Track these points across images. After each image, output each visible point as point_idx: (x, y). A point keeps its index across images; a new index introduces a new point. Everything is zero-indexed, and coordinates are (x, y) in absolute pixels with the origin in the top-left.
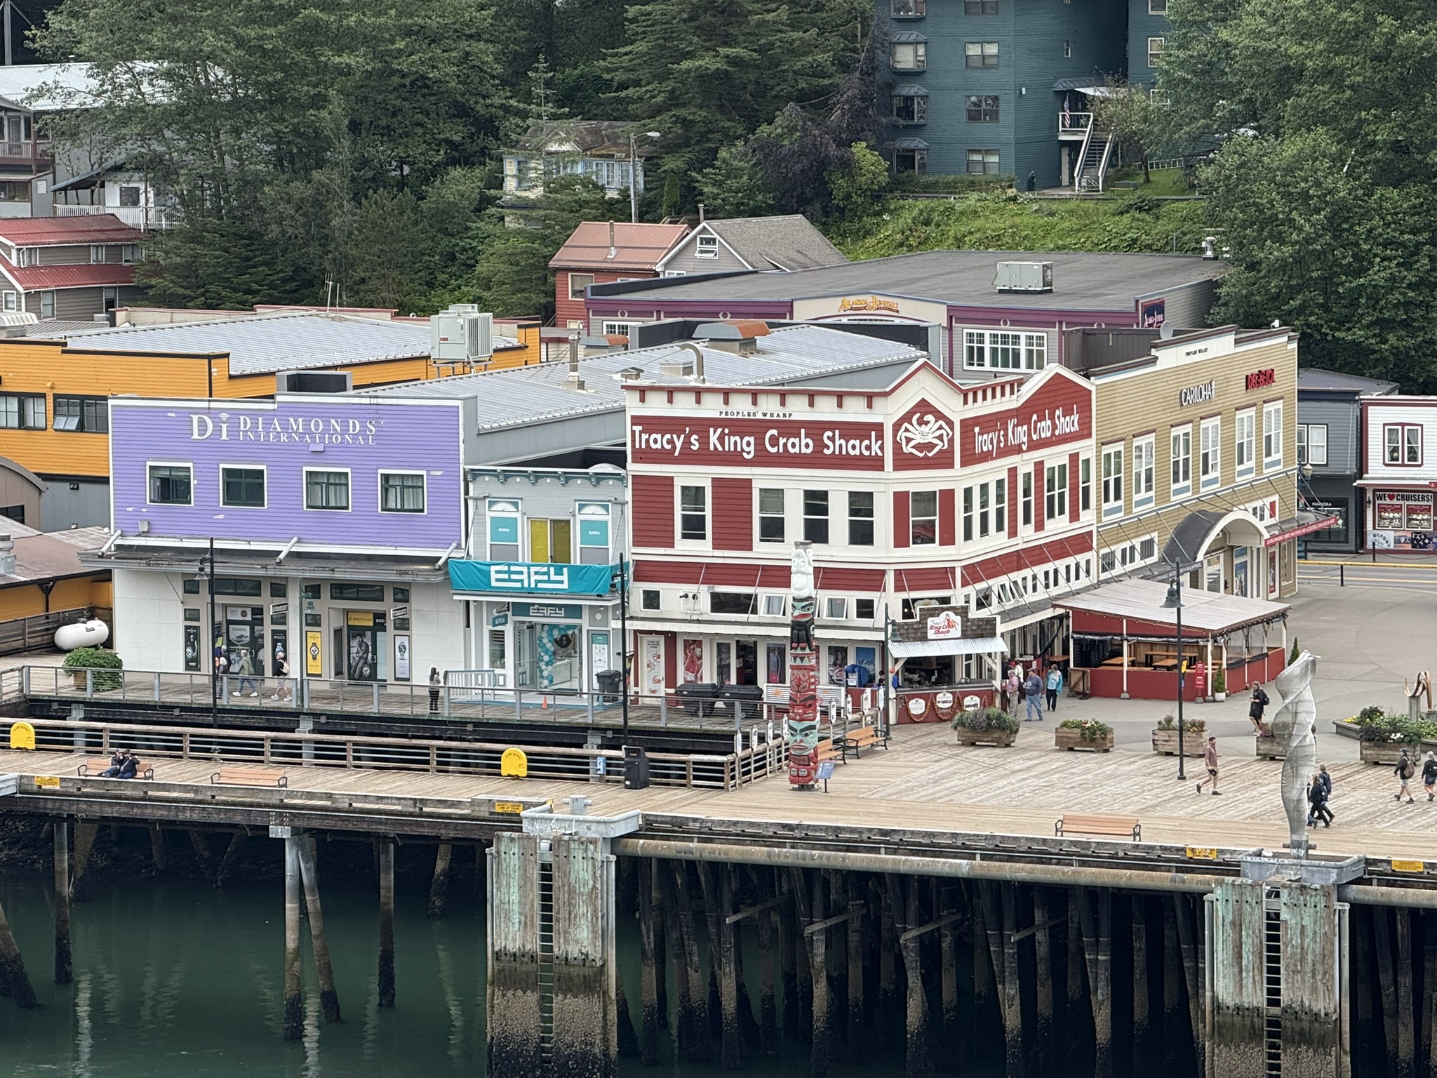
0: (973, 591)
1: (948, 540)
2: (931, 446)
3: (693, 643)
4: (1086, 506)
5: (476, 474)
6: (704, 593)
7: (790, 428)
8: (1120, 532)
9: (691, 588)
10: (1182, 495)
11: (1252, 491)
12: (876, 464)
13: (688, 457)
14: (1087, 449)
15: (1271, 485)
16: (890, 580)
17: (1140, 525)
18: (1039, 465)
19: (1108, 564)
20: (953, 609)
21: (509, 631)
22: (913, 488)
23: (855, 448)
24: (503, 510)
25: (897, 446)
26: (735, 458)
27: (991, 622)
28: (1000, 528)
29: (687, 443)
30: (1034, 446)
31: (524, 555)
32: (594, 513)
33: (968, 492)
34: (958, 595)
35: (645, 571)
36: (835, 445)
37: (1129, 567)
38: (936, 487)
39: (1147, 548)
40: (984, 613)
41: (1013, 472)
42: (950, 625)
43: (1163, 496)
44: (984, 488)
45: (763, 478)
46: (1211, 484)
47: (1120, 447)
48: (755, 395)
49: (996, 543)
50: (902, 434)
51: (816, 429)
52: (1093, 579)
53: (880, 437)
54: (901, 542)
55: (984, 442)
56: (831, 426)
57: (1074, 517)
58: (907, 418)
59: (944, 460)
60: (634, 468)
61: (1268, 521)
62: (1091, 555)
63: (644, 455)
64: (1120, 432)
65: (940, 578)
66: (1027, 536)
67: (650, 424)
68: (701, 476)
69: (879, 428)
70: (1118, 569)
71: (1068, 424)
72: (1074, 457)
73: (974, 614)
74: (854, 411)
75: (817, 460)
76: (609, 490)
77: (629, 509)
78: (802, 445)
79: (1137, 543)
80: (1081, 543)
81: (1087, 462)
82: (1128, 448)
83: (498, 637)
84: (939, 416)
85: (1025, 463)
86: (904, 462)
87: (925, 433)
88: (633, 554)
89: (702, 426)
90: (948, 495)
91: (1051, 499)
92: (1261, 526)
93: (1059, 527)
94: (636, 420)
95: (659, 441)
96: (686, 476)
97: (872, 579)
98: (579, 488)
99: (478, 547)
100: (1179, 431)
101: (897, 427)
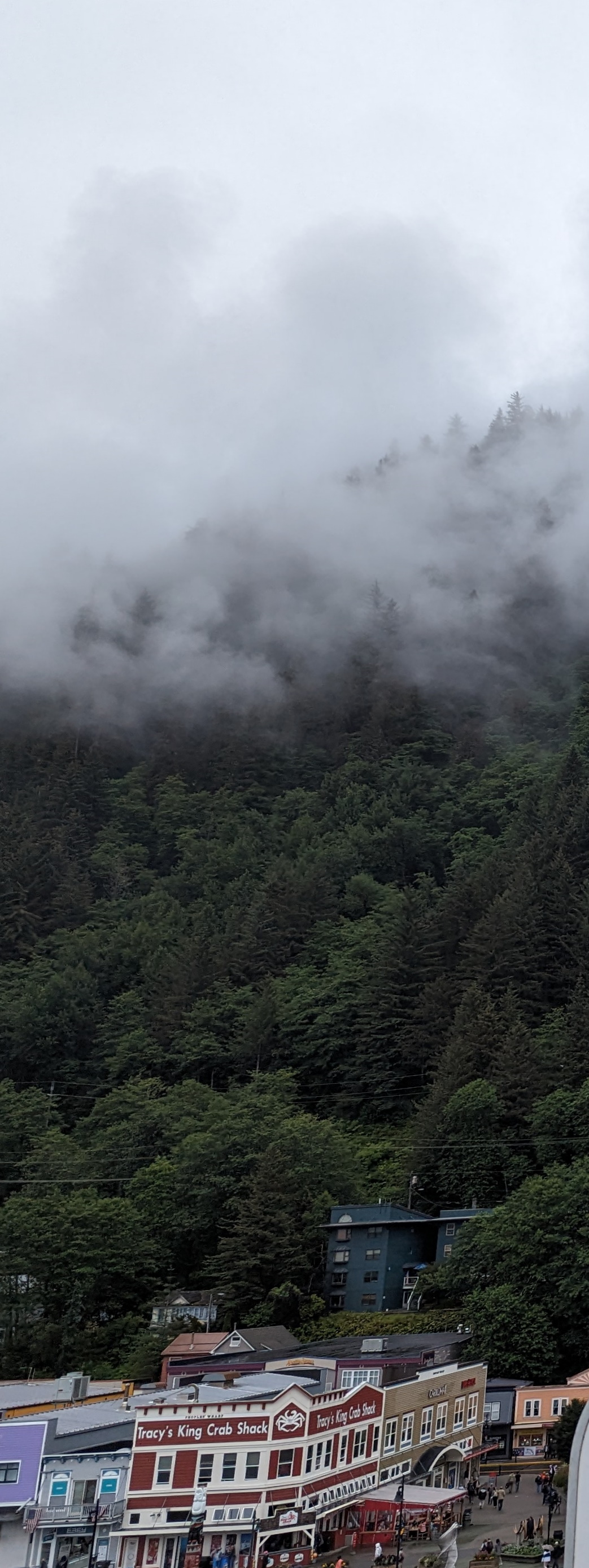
0: (307, 1498)
1: (297, 1473)
2: (294, 1426)
3: (154, 1540)
4: (375, 1449)
5: (47, 1460)
6: (164, 1512)
7: (220, 1422)
8: (392, 1460)
9: (157, 1510)
10: (425, 1440)
11: (462, 1435)
12: (263, 1437)
13: (166, 1441)
14: (378, 1422)
15: (470, 1432)
16: (264, 1497)
17: (403, 1456)
18: (352, 1432)
19: (384, 1476)
20: (295, 1510)
21: (53, 1543)
22: (280, 1448)
23: (254, 1430)
24: (61, 1478)
25: (275, 1427)
26: (191, 1440)
27: (314, 1514)
28: (327, 1464)
29: (166, 1434)
30: (349, 1422)
31: (68, 1501)
32: (110, 1475)
33: (311, 1448)
34: (298, 1502)
35: (133, 1504)
36: (243, 1429)
37: (395, 1477)
38: (293, 1447)
39: (405, 1467)
40: (312, 1509)
41: (337, 1436)
42: (292, 1517)
43: (416, 1441)
44: (320, 1446)
45: (203, 1449)
46: (441, 1434)
47: (396, 1419)
48: (205, 1407)
49: (324, 1472)
50: (278, 1421)
51: (234, 1422)
52: (376, 1485)
53: (267, 1423)
54: (272, 1476)
55: (322, 1422)
56: (242, 1420)
57: (368, 1455)
58: (282, 1413)
59: (299, 1433)
60: (136, 1449)
61: (467, 1448)
62: (376, 1474)
63: (141, 1443)
64: (397, 1412)
65: (292, 1492)
66: (342, 1466)
67: (147, 1426)
68: (171, 1451)
69: (267, 1419)
70: (389, 1480)
71: (369, 1410)
72: (371, 1426)
73: (308, 1510)
74: (256, 1412)
75: (234, 1437)
76: (118, 1463)
77: (130, 1471)
78: (227, 1430)
79: (400, 1465)
80: (371, 1468)
81: (377, 1428)
82: (400, 1420)
83: (47, 1547)
84: (299, 1410)
85: (343, 1431)
86: (278, 1435)
87: (293, 1419)
88: (129, 1494)
89: (174, 1425)
90: (299, 1451)
91: (357, 1447)
92: (462, 1451)
93: (360, 1460)
94: (140, 1424)
95: (151, 1434)
96: (162, 1451)
97: (253, 1497)
98: (106, 1463)
99: (43, 1497)
100: (427, 1410)
101: (276, 1418)
